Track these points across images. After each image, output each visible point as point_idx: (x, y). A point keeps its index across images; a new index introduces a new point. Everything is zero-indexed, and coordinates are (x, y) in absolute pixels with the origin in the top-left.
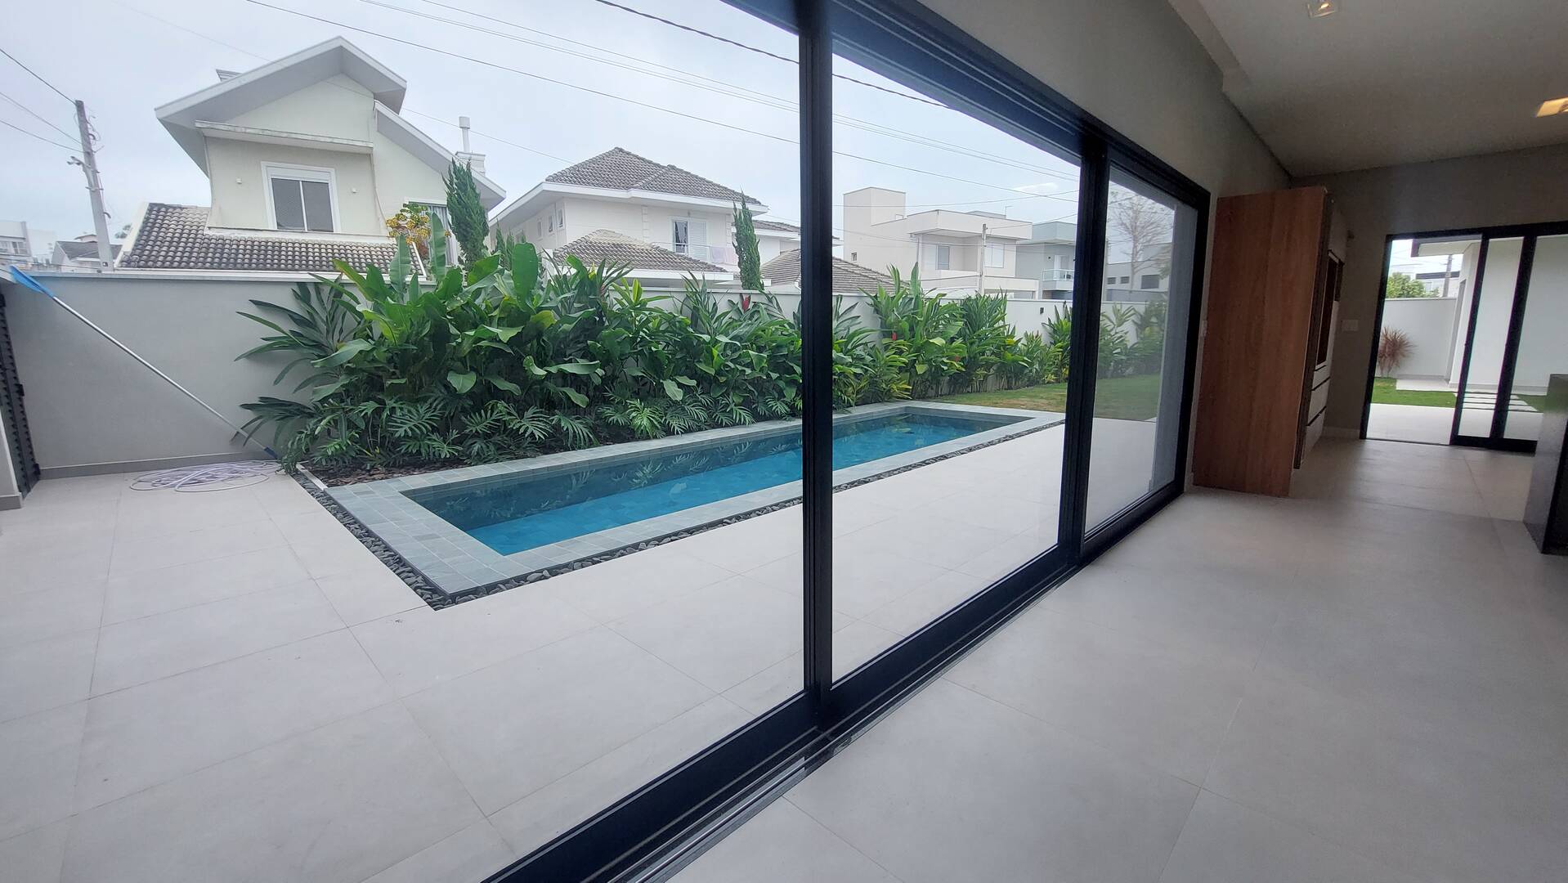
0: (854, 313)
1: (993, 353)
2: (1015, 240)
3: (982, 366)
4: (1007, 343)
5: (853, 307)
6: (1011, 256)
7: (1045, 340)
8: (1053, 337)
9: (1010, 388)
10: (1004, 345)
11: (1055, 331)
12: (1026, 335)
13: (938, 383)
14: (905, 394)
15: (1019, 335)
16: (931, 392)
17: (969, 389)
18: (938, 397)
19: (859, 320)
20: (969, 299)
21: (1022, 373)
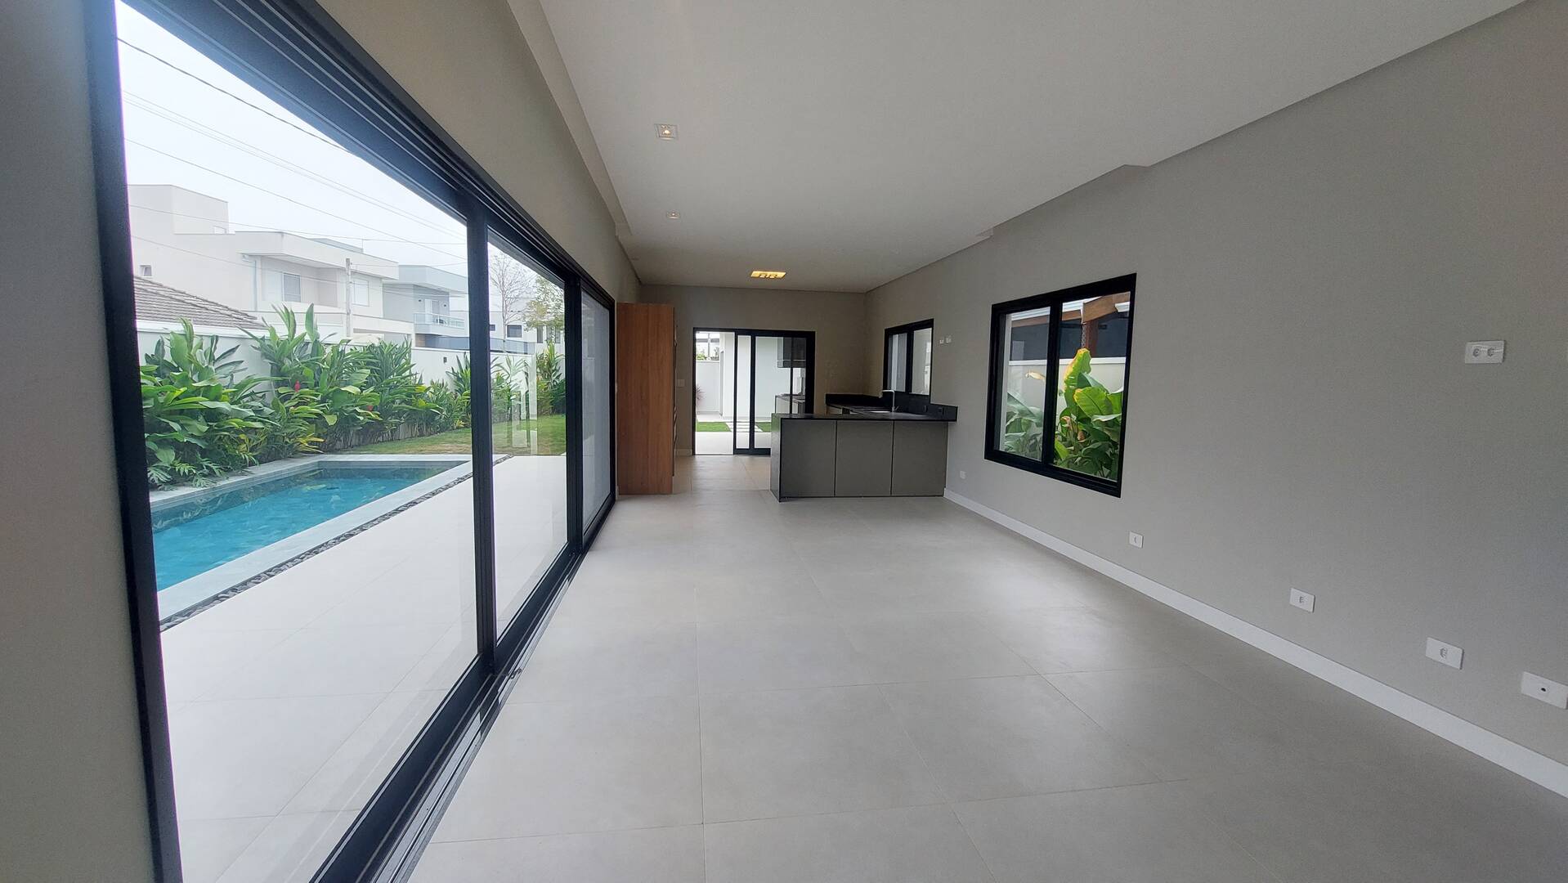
0: (235, 357)
1: (404, 401)
2: (380, 278)
3: (393, 414)
4: (417, 391)
5: (233, 350)
6: (377, 296)
7: (451, 387)
8: (458, 385)
9: (422, 435)
10: (413, 393)
11: (459, 379)
12: (432, 383)
13: (347, 433)
14: (312, 448)
15: (426, 384)
16: (339, 445)
17: (380, 439)
18: (348, 448)
19: (242, 366)
20: (372, 346)
21: (433, 420)
